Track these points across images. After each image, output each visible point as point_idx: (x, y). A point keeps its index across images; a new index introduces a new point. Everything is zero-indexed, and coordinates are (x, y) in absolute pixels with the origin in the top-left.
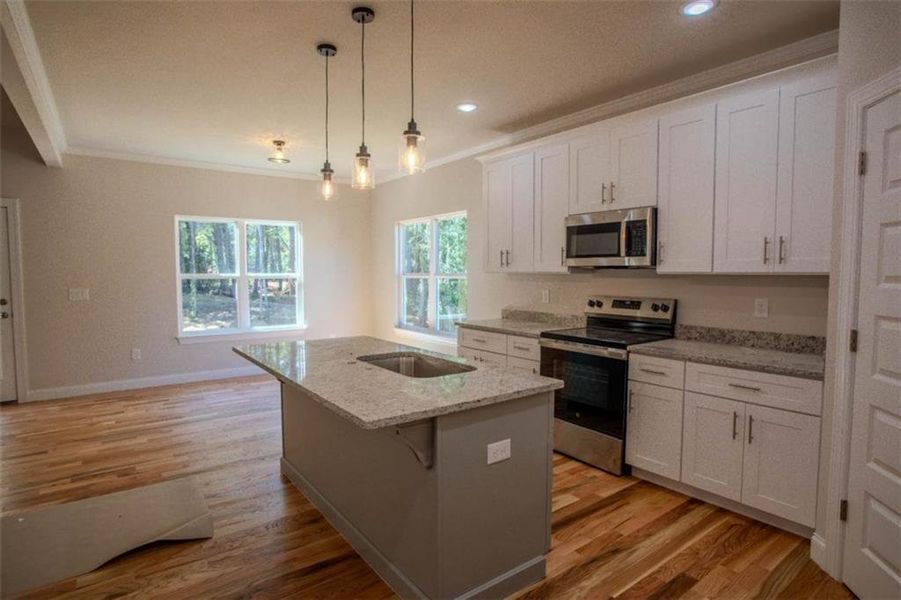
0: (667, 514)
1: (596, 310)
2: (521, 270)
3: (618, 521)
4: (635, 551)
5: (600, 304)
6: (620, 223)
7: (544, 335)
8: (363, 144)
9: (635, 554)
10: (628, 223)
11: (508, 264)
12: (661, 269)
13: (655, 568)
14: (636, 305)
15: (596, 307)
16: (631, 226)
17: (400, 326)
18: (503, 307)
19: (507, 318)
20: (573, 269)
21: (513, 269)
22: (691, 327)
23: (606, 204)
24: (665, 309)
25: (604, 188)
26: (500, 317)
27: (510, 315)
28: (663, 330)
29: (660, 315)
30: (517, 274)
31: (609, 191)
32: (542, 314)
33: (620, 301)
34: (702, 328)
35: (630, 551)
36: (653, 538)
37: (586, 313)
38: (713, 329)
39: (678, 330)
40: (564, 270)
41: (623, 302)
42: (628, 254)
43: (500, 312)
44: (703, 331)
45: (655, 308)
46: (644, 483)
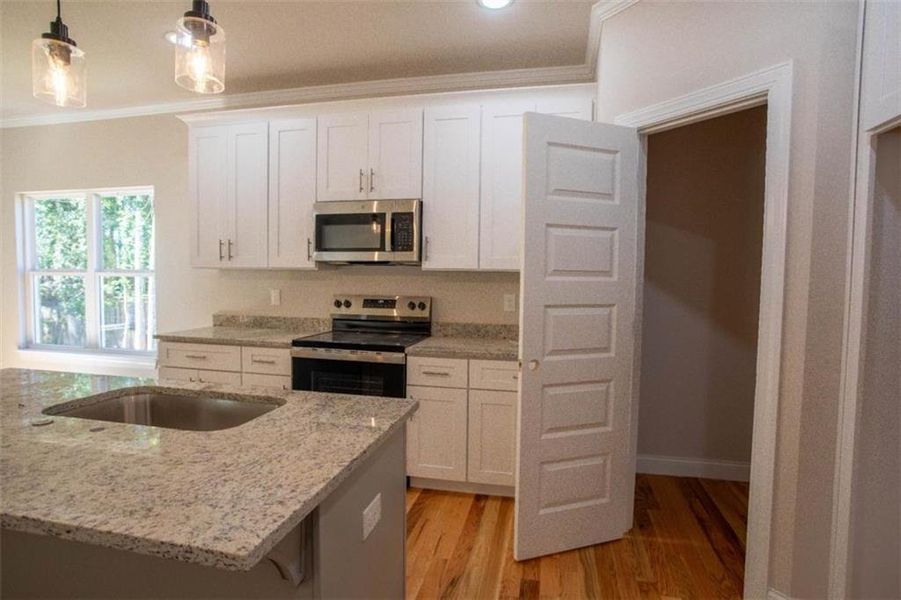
0: (467, 521)
1: (343, 311)
2: (246, 265)
3: (432, 545)
4: (469, 574)
5: (348, 304)
6: (385, 214)
7: (296, 343)
8: (59, 19)
9: (473, 576)
10: (394, 214)
11: (230, 257)
12: (426, 266)
13: (499, 587)
14: (390, 303)
15: (343, 307)
16: (396, 217)
17: (28, 345)
18: (216, 312)
19: (221, 325)
20: (322, 264)
21: (236, 263)
22: (448, 325)
23: (363, 193)
24: (422, 306)
25: (361, 174)
26: (211, 325)
27: (224, 321)
28: (420, 329)
29: (417, 313)
30: (242, 270)
31: (368, 179)
32: (273, 318)
33: (372, 301)
34: (457, 324)
35: (465, 576)
36: (476, 551)
37: (332, 315)
38: (469, 325)
39: (434, 329)
40: (311, 265)
41: (377, 301)
42: (394, 249)
43: (212, 319)
44: (459, 328)
45: (412, 306)
46: (426, 491)
